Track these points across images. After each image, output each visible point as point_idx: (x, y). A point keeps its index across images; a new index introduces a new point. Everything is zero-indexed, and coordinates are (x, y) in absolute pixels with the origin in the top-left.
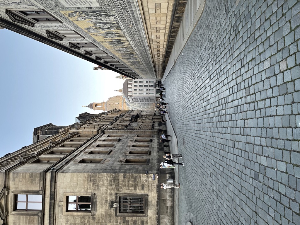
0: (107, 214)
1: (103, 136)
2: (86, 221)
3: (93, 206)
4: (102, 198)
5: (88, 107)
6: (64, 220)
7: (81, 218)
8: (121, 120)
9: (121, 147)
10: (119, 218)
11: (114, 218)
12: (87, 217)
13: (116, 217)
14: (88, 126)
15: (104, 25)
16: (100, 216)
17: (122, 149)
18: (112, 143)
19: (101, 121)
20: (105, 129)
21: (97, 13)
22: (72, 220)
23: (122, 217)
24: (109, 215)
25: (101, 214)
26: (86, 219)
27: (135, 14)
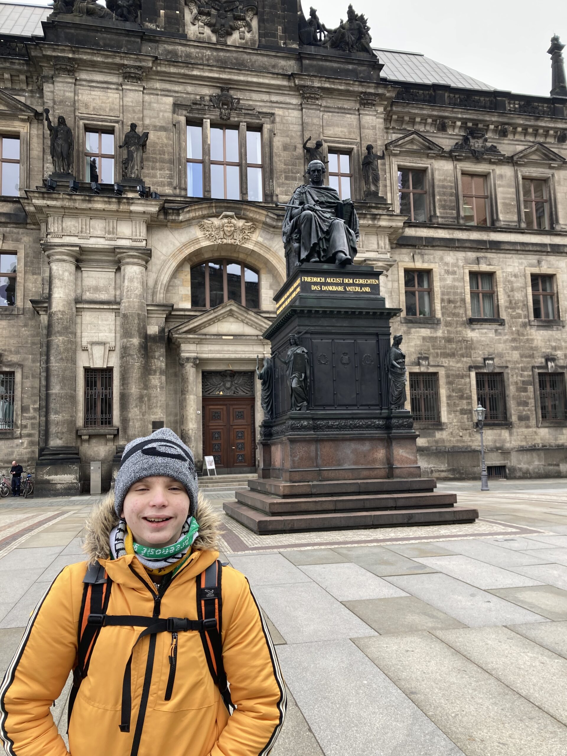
0: (535, 350)
2: (519, 311)
3: (545, 324)
4: (559, 340)
6: (516, 270)
7: (523, 301)
10: (530, 373)
11: (528, 363)
12: (526, 313)
13: (530, 368)
16: (530, 337)
22: (519, 285)
23: (531, 379)
24: (533, 354)
25: (532, 340)
26: (522, 310)
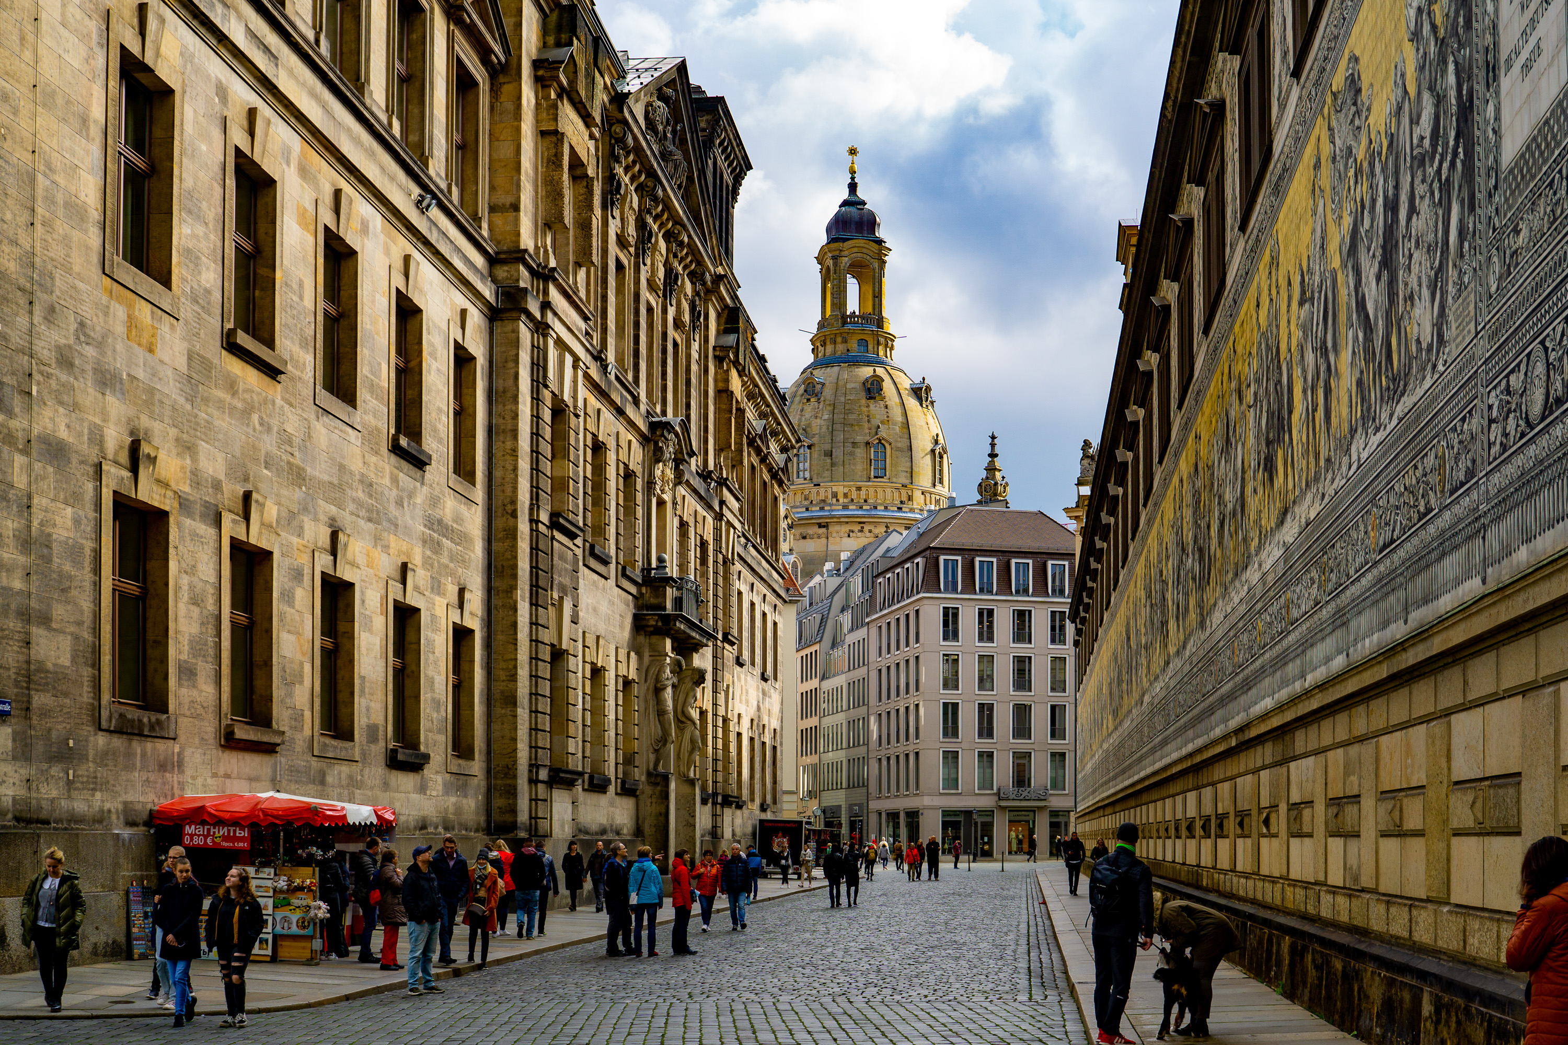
1: (460, 300)
5: (845, 194)
8: (650, 484)
9: (320, 471)
14: (576, 164)
15: (1379, 253)
17: (297, 476)
18: (372, 388)
19: (646, 295)
20: (541, 328)
21: (1455, 154)
27: (1450, 565)
